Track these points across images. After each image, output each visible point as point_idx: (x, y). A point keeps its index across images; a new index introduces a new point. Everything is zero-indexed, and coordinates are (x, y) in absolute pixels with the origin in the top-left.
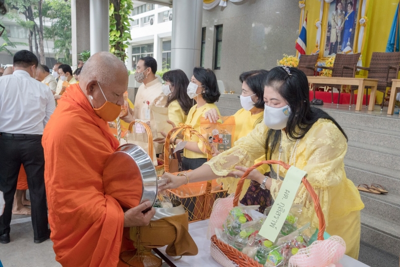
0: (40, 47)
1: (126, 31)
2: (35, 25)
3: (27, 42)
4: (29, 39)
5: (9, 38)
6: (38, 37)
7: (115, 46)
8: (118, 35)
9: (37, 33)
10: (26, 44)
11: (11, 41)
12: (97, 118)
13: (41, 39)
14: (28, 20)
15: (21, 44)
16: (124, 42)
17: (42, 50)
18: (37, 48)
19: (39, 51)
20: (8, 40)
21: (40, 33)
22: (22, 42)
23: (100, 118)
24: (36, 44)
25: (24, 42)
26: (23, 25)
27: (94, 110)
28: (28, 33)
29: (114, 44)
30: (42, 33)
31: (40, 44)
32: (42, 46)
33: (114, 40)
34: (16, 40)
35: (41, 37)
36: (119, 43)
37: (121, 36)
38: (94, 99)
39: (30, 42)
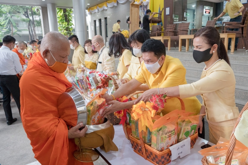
0: (34, 31)
1: (71, 22)
2: (30, 21)
3: (27, 29)
4: (28, 27)
5: (18, 28)
6: (32, 26)
7: (66, 29)
8: (67, 24)
9: (31, 24)
10: (27, 30)
11: (19, 29)
12: (52, 72)
13: (34, 27)
14: (27, 18)
15: (25, 30)
16: (70, 27)
17: (35, 33)
18: (32, 32)
19: (33, 33)
20: (17, 29)
21: (33, 24)
22: (25, 29)
23: (55, 71)
24: (32, 30)
25: (26, 29)
26: (24, 20)
27: (50, 67)
28: (28, 24)
29: (65, 28)
30: (34, 24)
31: (33, 29)
32: (35, 31)
33: (65, 27)
34: (22, 28)
35: (34, 26)
36: (67, 28)
37: (68, 24)
38: (48, 60)
39: (29, 29)
